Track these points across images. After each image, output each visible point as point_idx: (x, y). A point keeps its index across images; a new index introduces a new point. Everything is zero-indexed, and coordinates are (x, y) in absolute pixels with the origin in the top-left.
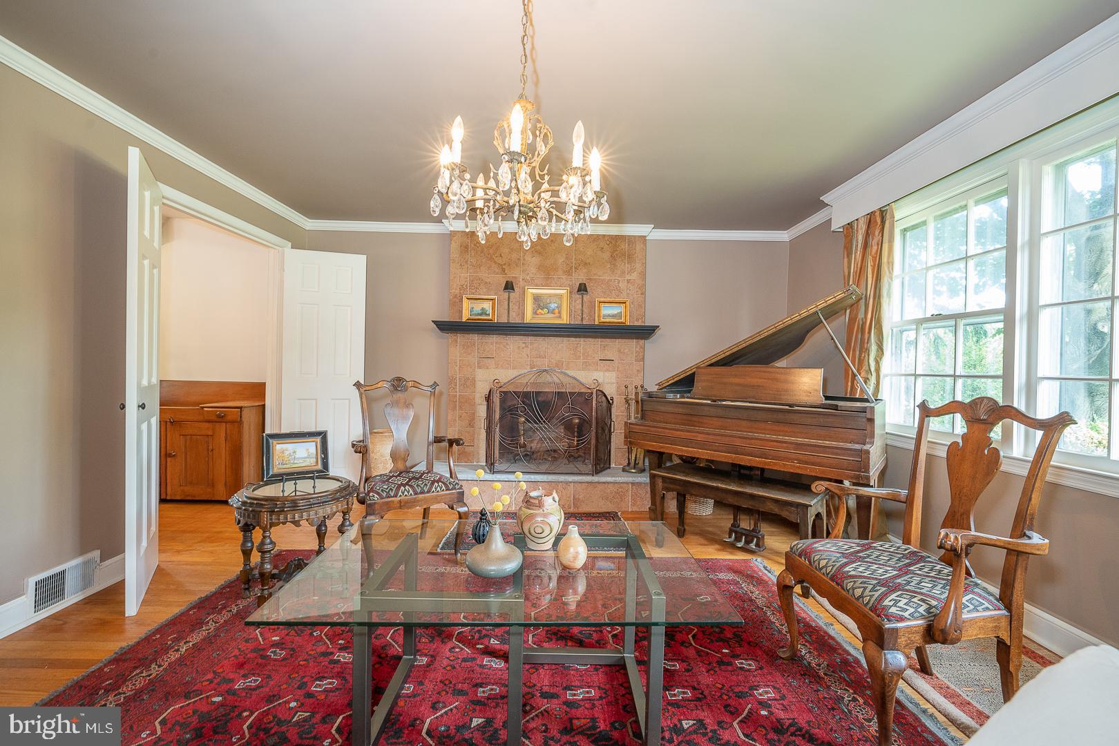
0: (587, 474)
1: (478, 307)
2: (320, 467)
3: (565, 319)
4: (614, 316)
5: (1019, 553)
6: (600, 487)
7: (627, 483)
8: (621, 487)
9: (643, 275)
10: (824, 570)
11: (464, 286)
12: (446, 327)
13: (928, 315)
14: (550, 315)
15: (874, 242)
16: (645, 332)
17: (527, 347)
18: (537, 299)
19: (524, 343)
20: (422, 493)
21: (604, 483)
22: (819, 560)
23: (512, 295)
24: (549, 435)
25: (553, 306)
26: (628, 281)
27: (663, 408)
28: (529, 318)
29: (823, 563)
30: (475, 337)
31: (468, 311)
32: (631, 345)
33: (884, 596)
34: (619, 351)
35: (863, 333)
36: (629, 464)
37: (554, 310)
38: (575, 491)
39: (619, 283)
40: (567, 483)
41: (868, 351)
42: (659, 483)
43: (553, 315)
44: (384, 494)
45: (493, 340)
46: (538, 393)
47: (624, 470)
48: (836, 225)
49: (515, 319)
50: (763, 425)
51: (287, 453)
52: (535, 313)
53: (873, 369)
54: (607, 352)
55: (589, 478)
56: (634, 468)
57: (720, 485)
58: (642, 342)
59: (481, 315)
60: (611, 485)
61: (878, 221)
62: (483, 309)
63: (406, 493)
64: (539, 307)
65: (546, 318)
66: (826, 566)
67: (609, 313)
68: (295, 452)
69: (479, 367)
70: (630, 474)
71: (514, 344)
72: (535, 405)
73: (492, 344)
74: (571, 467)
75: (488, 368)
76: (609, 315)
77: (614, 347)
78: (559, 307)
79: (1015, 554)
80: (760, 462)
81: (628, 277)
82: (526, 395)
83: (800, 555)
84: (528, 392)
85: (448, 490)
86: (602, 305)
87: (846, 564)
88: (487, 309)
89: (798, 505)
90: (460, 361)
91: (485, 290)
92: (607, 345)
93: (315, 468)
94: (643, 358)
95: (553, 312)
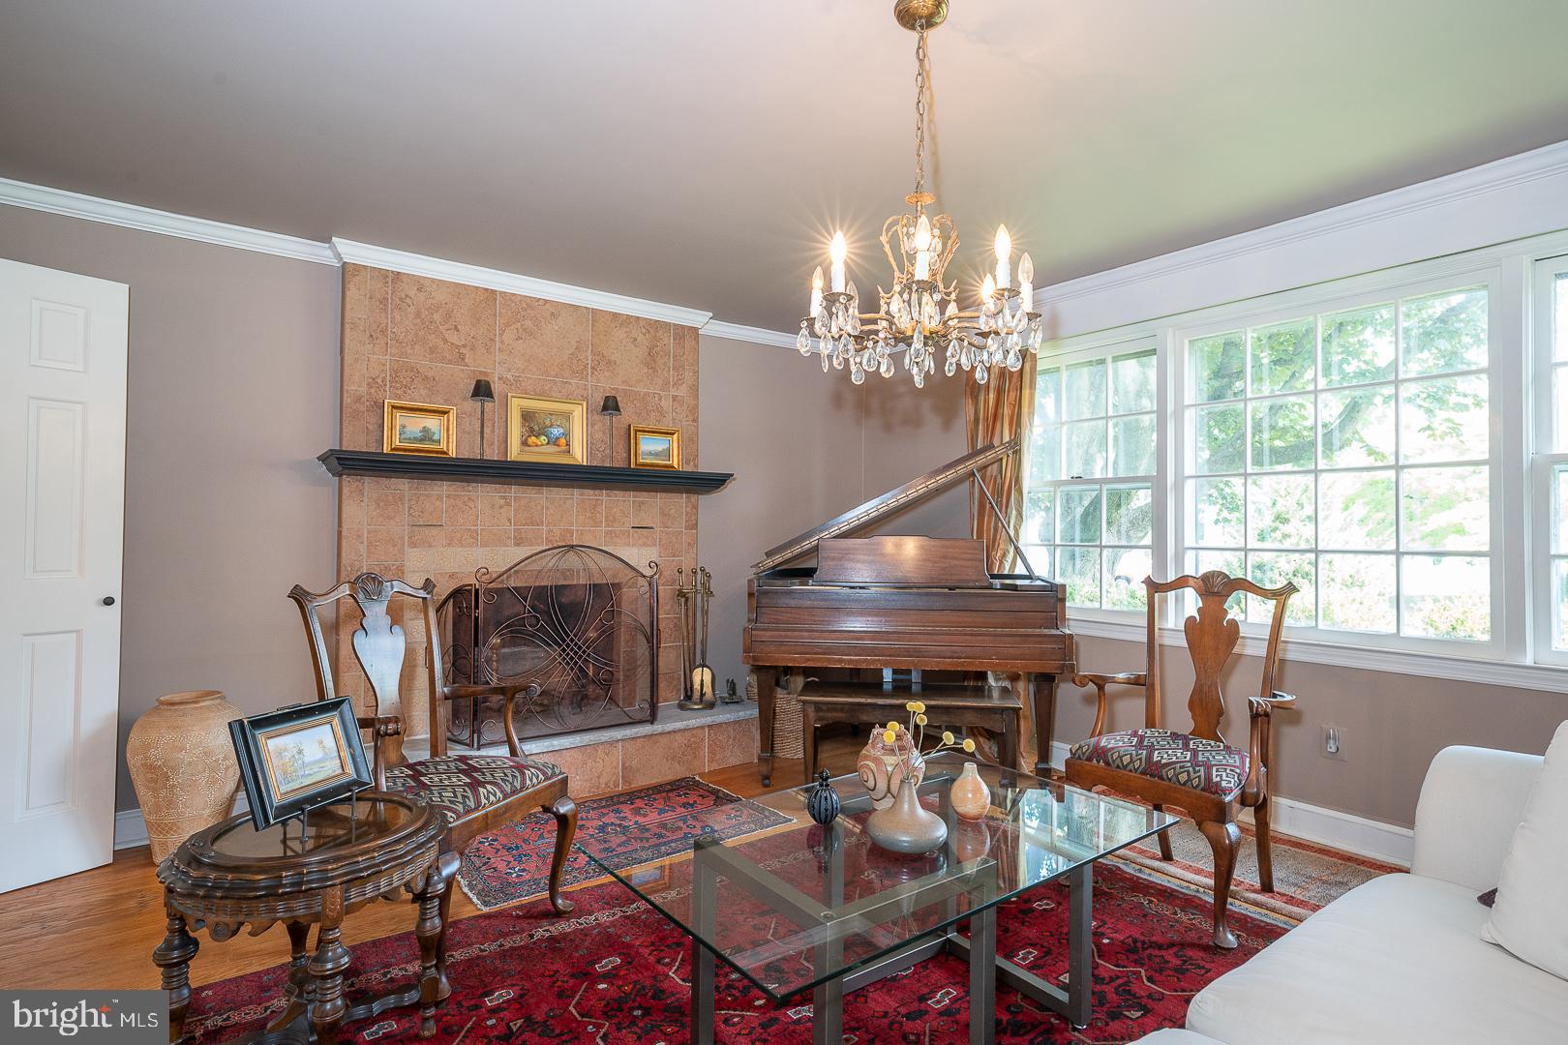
0: (641, 722)
1: (415, 424)
3: (579, 455)
4: (657, 454)
6: (663, 740)
7: (702, 727)
8: (693, 736)
9: (695, 390)
10: (1131, 766)
11: (379, 381)
12: (346, 463)
13: (1064, 477)
14: (552, 449)
16: (715, 482)
17: (509, 505)
18: (527, 416)
19: (504, 498)
20: (514, 793)
21: (669, 732)
22: (1121, 757)
23: (488, 405)
25: (556, 432)
26: (674, 398)
28: (515, 453)
29: (1126, 759)
30: (403, 485)
31: (404, 431)
32: (678, 503)
34: (663, 514)
36: (691, 699)
37: (557, 438)
38: (624, 754)
39: (660, 399)
40: (613, 743)
43: (554, 448)
44: (460, 808)
45: (441, 493)
46: (560, 589)
47: (681, 707)
49: (492, 454)
51: (288, 755)
52: (525, 443)
54: (643, 514)
55: (647, 729)
56: (703, 701)
58: (693, 498)
59: (422, 440)
60: (678, 737)
62: (425, 430)
63: (492, 798)
64: (532, 432)
65: (543, 453)
66: (1132, 761)
67: (651, 449)
68: (300, 752)
69: (413, 545)
70: (693, 713)
71: (484, 497)
72: (556, 614)
73: (440, 498)
75: (430, 546)
76: (650, 454)
77: (656, 505)
78: (567, 435)
80: (951, 664)
81: (673, 392)
82: (539, 594)
83: (1089, 759)
84: (544, 586)
85: (547, 779)
86: (640, 436)
88: (434, 429)
89: (1004, 710)
90: (369, 533)
91: (423, 392)
92: (643, 503)
93: (344, 780)
94: (697, 525)
95: (555, 442)
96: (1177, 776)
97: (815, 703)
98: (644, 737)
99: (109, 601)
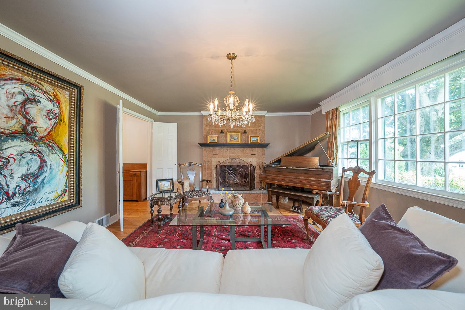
0: (248, 191)
1: (212, 138)
2: (172, 189)
3: (240, 142)
4: (255, 140)
6: (253, 194)
7: (261, 193)
8: (259, 195)
9: (264, 127)
10: (314, 214)
11: (208, 132)
12: (202, 145)
13: (350, 140)
14: (235, 141)
15: (334, 118)
16: (265, 146)
17: (228, 151)
18: (231, 135)
20: (200, 196)
22: (313, 211)
23: (223, 134)
24: (235, 179)
25: (236, 138)
26: (260, 129)
27: (271, 170)
28: (228, 142)
29: (314, 212)
30: (211, 148)
31: (210, 139)
32: (261, 150)
33: (328, 219)
34: (257, 151)
35: (332, 146)
36: (261, 187)
39: (257, 130)
41: (333, 151)
42: (270, 193)
43: (236, 141)
44: (190, 197)
45: (217, 149)
46: (232, 165)
47: (259, 189)
48: (324, 112)
49: (224, 142)
50: (301, 175)
51: (163, 185)
52: (230, 140)
53: (335, 157)
54: (253, 152)
56: (263, 189)
57: (288, 193)
58: (264, 148)
59: (213, 141)
60: (255, 194)
61: (335, 111)
62: (214, 139)
63: (196, 196)
64: (232, 138)
65: (234, 142)
66: (315, 213)
67: (253, 140)
68: (165, 185)
69: (213, 158)
70: (261, 190)
71: (224, 150)
72: (231, 169)
73: (217, 150)
74: (243, 188)
75: (216, 158)
76: (254, 140)
77: (256, 150)
78: (238, 138)
79: (362, 207)
80: (300, 186)
82: (228, 166)
83: (309, 210)
85: (207, 195)
86: (252, 137)
87: (320, 212)
88: (215, 139)
89: (311, 198)
90: (207, 156)
91: (214, 133)
92: (253, 150)
93: (171, 189)
94: (265, 154)
95: (236, 140)
96: (321, 218)
97: (272, 191)
98: (248, 193)
99: (176, 165)
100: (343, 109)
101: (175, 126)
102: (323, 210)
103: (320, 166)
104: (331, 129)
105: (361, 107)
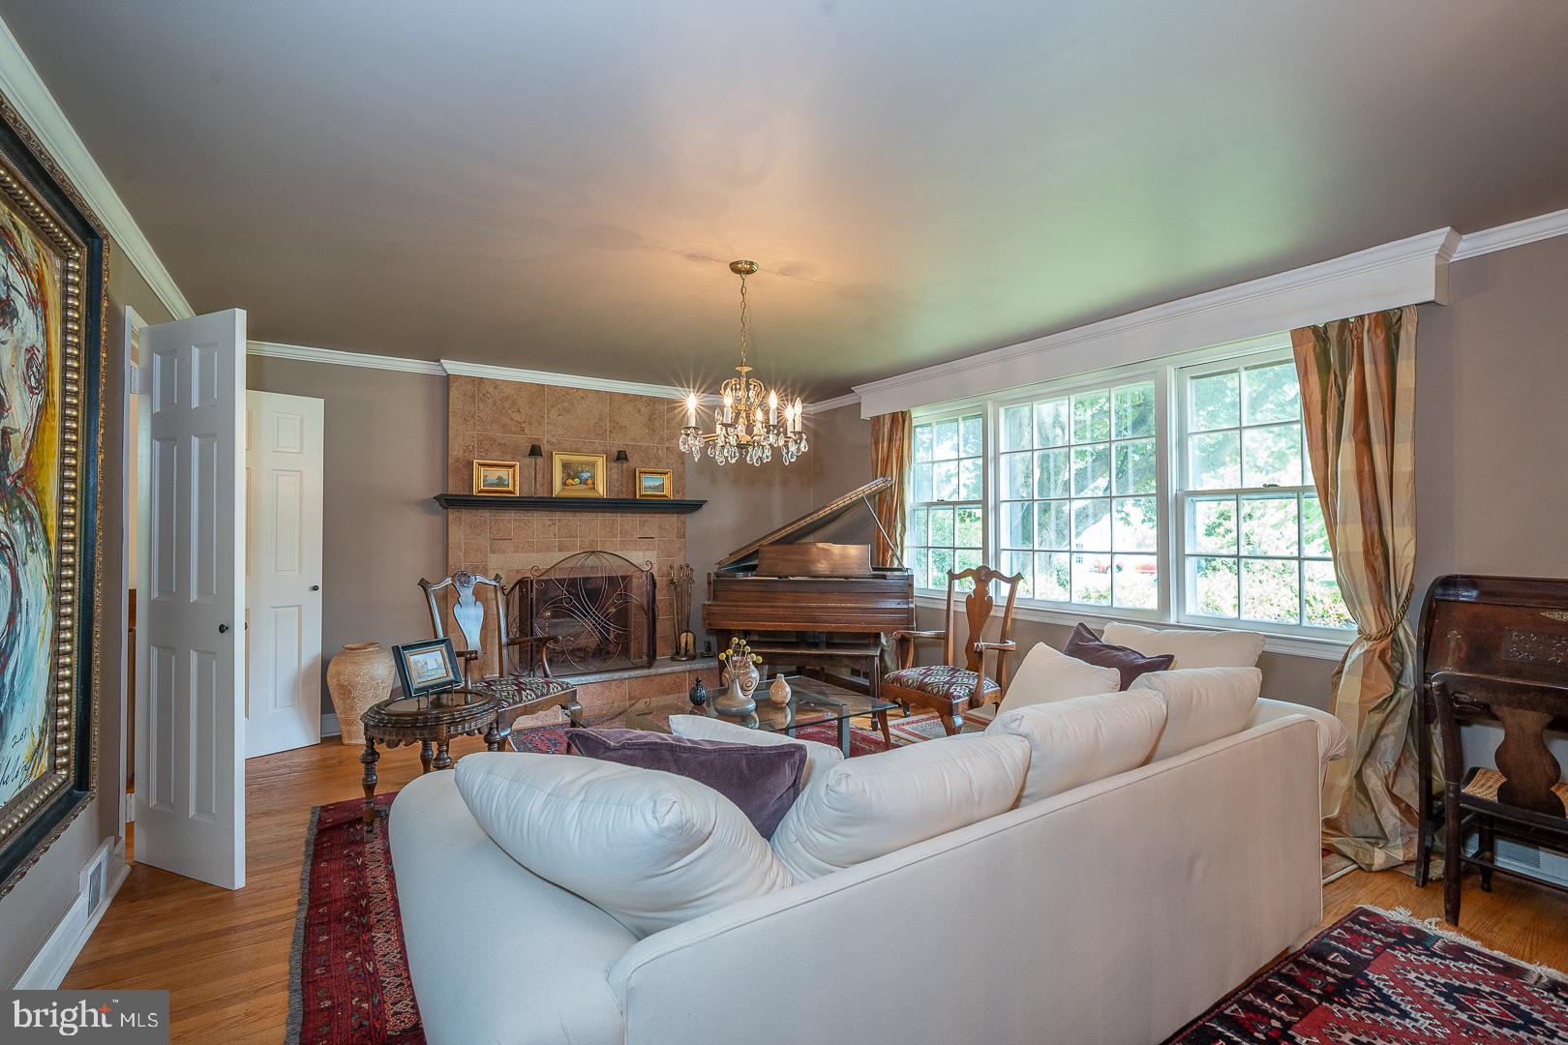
0: (642, 667)
1: (494, 474)
2: (452, 677)
3: (601, 490)
4: (655, 488)
5: (1004, 650)
6: (656, 680)
7: (684, 672)
8: (678, 677)
11: (471, 448)
12: (449, 502)
13: (935, 500)
15: (897, 436)
16: (695, 506)
17: (555, 525)
18: (566, 466)
19: (552, 520)
20: (542, 695)
21: (661, 675)
22: (907, 681)
23: (540, 461)
24: (583, 629)
25: (585, 475)
26: (668, 449)
28: (557, 489)
29: (910, 682)
30: (486, 514)
31: (485, 479)
32: (671, 521)
33: (949, 688)
34: (660, 528)
35: (890, 514)
36: (678, 653)
37: (587, 480)
38: (630, 688)
39: (658, 450)
40: (622, 680)
41: (895, 528)
43: (584, 487)
44: (511, 701)
45: (510, 519)
46: (586, 579)
47: (672, 659)
48: (866, 414)
49: (541, 492)
50: (830, 596)
51: (420, 665)
52: (564, 484)
53: (899, 543)
54: (646, 528)
55: (645, 672)
56: (686, 655)
58: (682, 517)
59: (497, 485)
60: (667, 678)
61: (899, 421)
62: (499, 478)
63: (529, 697)
64: (569, 476)
65: (577, 491)
66: (913, 683)
67: (650, 484)
68: (426, 664)
69: (493, 552)
70: (682, 663)
71: (538, 521)
72: (583, 596)
73: (509, 521)
75: (504, 552)
76: (650, 488)
77: (654, 523)
78: (593, 477)
81: (667, 445)
82: (572, 583)
83: (893, 683)
84: (575, 579)
85: (563, 690)
86: (643, 476)
87: (924, 678)
88: (505, 477)
89: (867, 657)
90: (465, 544)
91: (498, 453)
92: (645, 521)
93: (448, 679)
94: (684, 535)
95: (584, 482)
98: (644, 677)
99: (315, 588)
100: (918, 415)
101: (313, 408)
102: (926, 675)
103: (874, 569)
104: (889, 466)
105: (960, 419)
